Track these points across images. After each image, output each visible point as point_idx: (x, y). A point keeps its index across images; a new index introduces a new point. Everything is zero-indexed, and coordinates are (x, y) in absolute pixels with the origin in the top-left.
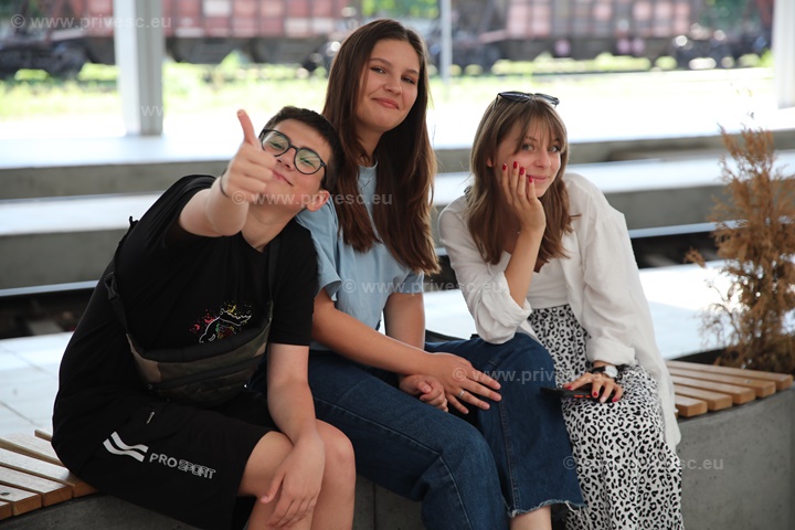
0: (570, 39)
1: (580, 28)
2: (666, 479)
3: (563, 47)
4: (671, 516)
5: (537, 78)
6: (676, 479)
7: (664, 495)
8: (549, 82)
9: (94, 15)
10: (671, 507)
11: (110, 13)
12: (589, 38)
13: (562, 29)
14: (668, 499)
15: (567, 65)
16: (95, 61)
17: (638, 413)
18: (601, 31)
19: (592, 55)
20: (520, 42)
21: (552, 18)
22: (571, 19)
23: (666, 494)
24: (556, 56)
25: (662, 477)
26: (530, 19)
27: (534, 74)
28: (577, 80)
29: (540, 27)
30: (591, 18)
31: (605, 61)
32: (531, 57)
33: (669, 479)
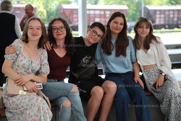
0: (168, 25)
1: (171, 23)
2: (176, 104)
3: (167, 27)
4: (177, 111)
5: (161, 33)
6: (178, 104)
7: (175, 107)
8: (164, 33)
9: (74, 22)
10: (177, 110)
11: (78, 21)
12: (172, 25)
13: (167, 23)
14: (176, 108)
15: (168, 30)
16: (74, 30)
17: (172, 91)
18: (175, 23)
19: (173, 28)
20: (158, 25)
21: (165, 21)
22: (169, 21)
23: (176, 107)
24: (165, 28)
25: (175, 104)
26: (160, 21)
27: (161, 32)
28: (170, 33)
29: (162, 23)
30: (173, 21)
31: (176, 29)
32: (160, 29)
33: (177, 104)
